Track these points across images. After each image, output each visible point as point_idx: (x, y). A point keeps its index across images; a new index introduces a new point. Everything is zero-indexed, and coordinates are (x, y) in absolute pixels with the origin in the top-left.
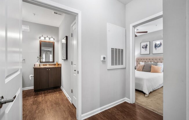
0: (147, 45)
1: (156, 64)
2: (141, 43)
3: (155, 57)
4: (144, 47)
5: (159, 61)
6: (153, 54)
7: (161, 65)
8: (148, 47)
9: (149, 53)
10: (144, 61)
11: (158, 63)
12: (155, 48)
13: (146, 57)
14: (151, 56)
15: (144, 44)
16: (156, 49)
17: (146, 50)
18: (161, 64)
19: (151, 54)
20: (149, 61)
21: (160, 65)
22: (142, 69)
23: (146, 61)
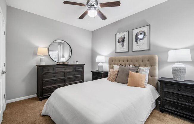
0: (124, 37)
1: (136, 68)
2: (116, 34)
3: (135, 56)
4: (120, 40)
5: (141, 63)
6: (133, 51)
7: (145, 71)
8: (126, 40)
9: (127, 51)
10: (120, 63)
11: (140, 67)
12: (136, 41)
13: (123, 57)
14: (130, 56)
15: (120, 36)
16: (138, 43)
17: (123, 46)
18: (144, 68)
19: (130, 52)
20: (128, 63)
21: (143, 70)
22: (114, 78)
23: (123, 63)
